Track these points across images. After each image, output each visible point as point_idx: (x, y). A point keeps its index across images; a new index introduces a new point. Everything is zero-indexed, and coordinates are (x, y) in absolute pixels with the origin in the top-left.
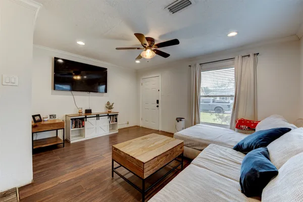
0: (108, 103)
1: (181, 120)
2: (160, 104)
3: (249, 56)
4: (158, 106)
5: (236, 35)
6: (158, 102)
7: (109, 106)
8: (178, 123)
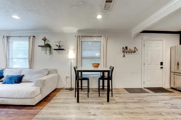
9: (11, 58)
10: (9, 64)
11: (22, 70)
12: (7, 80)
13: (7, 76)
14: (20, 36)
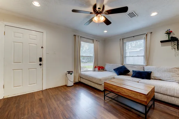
3: (97, 41)
4: (40, 65)
9: (125, 56)
14: (134, 36)
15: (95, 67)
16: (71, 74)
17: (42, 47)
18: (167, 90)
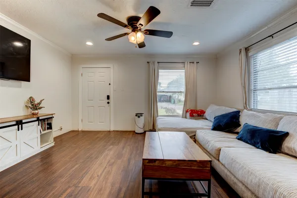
0: (31, 100)
1: (141, 116)
2: (111, 100)
3: (193, 63)
4: (108, 103)
5: (198, 45)
6: (108, 97)
7: (34, 105)
8: (139, 119)
9: (252, 88)
10: (249, 102)
11: (281, 118)
12: (245, 135)
13: (246, 125)
14: (271, 36)
15: (187, 112)
16: (139, 117)
17: (110, 84)
18: (259, 186)
